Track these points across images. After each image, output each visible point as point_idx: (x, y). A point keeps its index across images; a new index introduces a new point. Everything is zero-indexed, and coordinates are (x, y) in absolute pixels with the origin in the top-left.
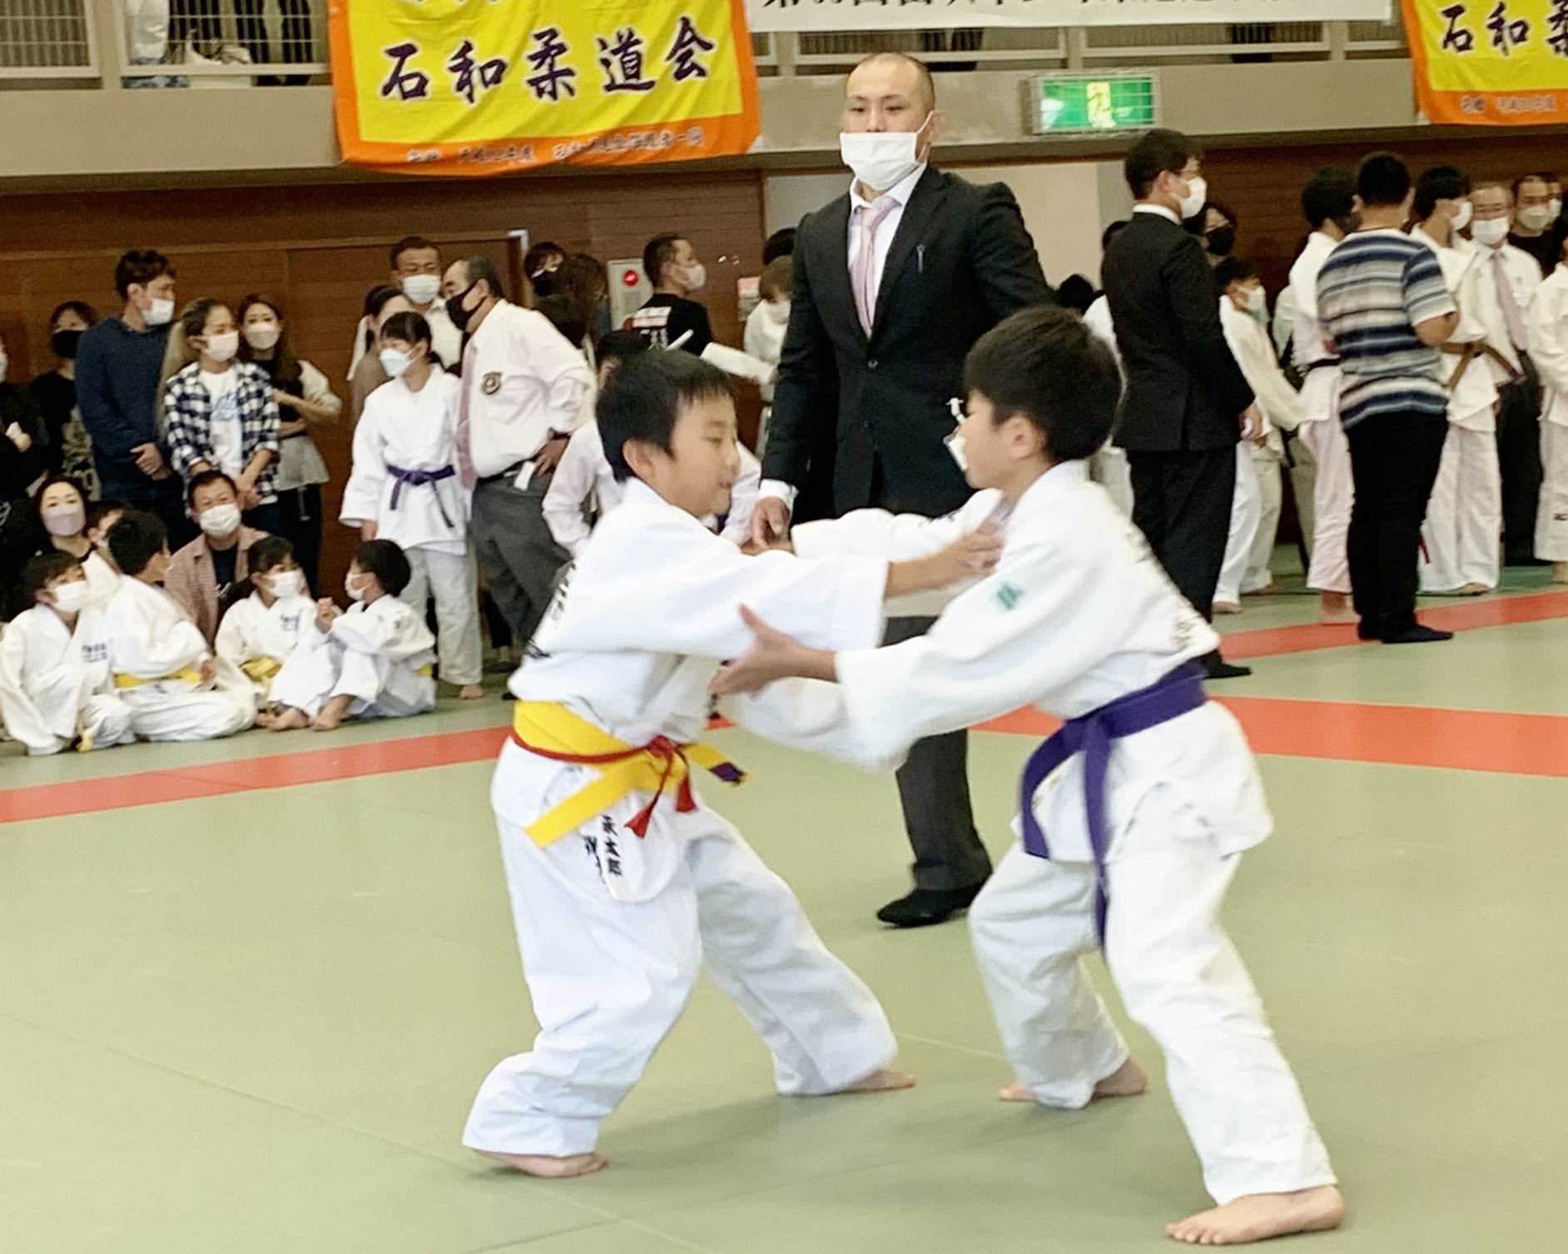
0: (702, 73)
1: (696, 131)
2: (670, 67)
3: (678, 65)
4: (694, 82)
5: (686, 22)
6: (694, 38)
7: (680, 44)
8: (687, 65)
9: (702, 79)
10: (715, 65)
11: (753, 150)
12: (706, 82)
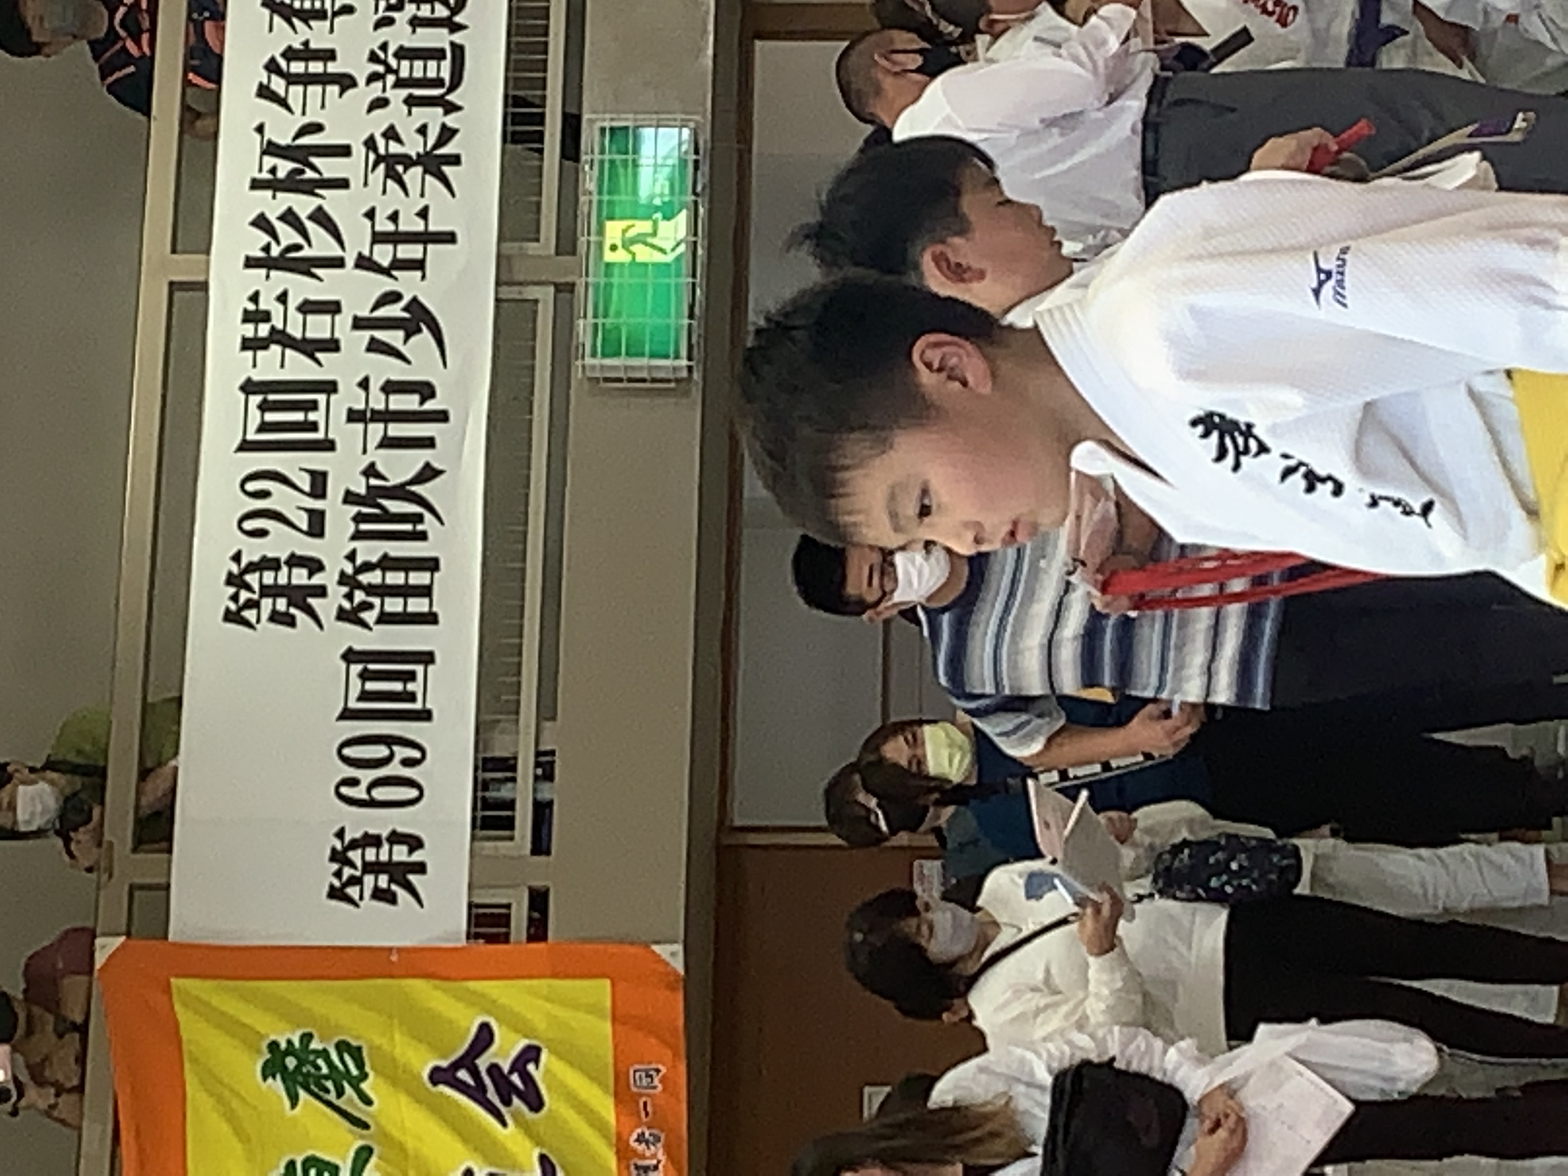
0: (531, 1054)
1: (636, 1080)
2: (516, 1117)
3: (516, 1101)
4: (548, 1071)
5: (437, 1076)
6: (468, 1061)
7: (477, 1094)
8: (515, 1078)
9: (544, 1056)
10: (519, 1026)
11: (678, 965)
12: (551, 1051)
